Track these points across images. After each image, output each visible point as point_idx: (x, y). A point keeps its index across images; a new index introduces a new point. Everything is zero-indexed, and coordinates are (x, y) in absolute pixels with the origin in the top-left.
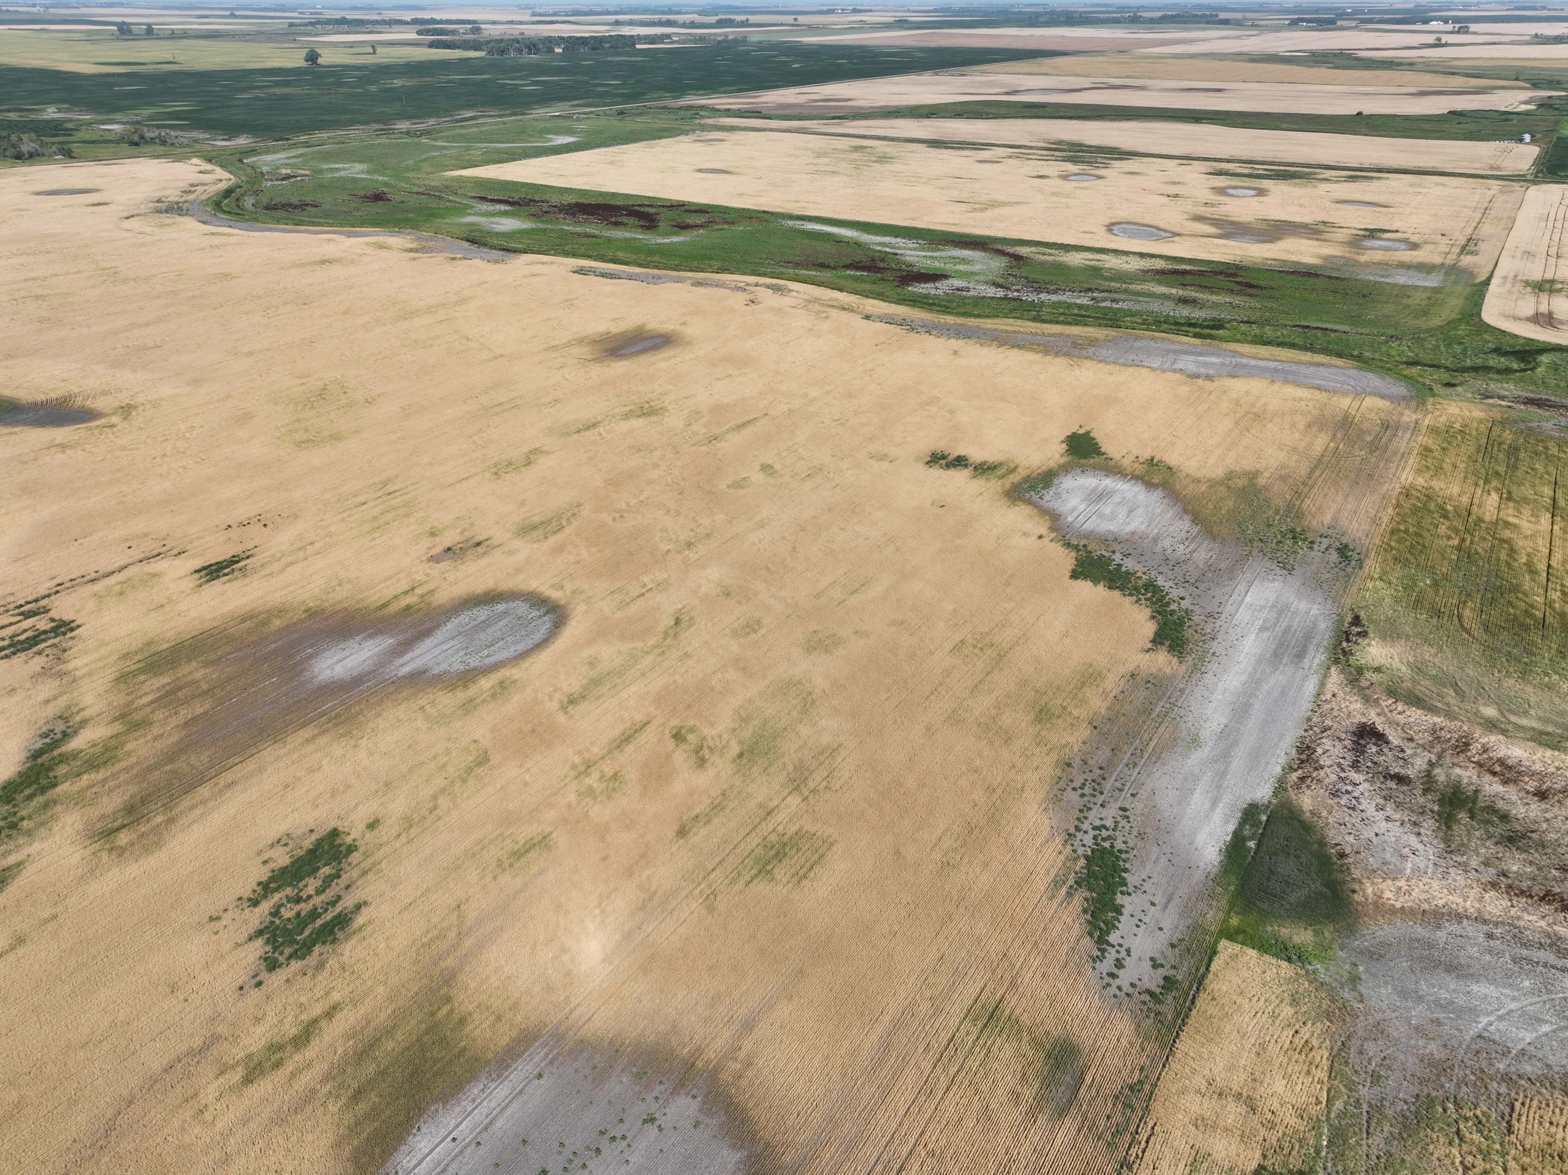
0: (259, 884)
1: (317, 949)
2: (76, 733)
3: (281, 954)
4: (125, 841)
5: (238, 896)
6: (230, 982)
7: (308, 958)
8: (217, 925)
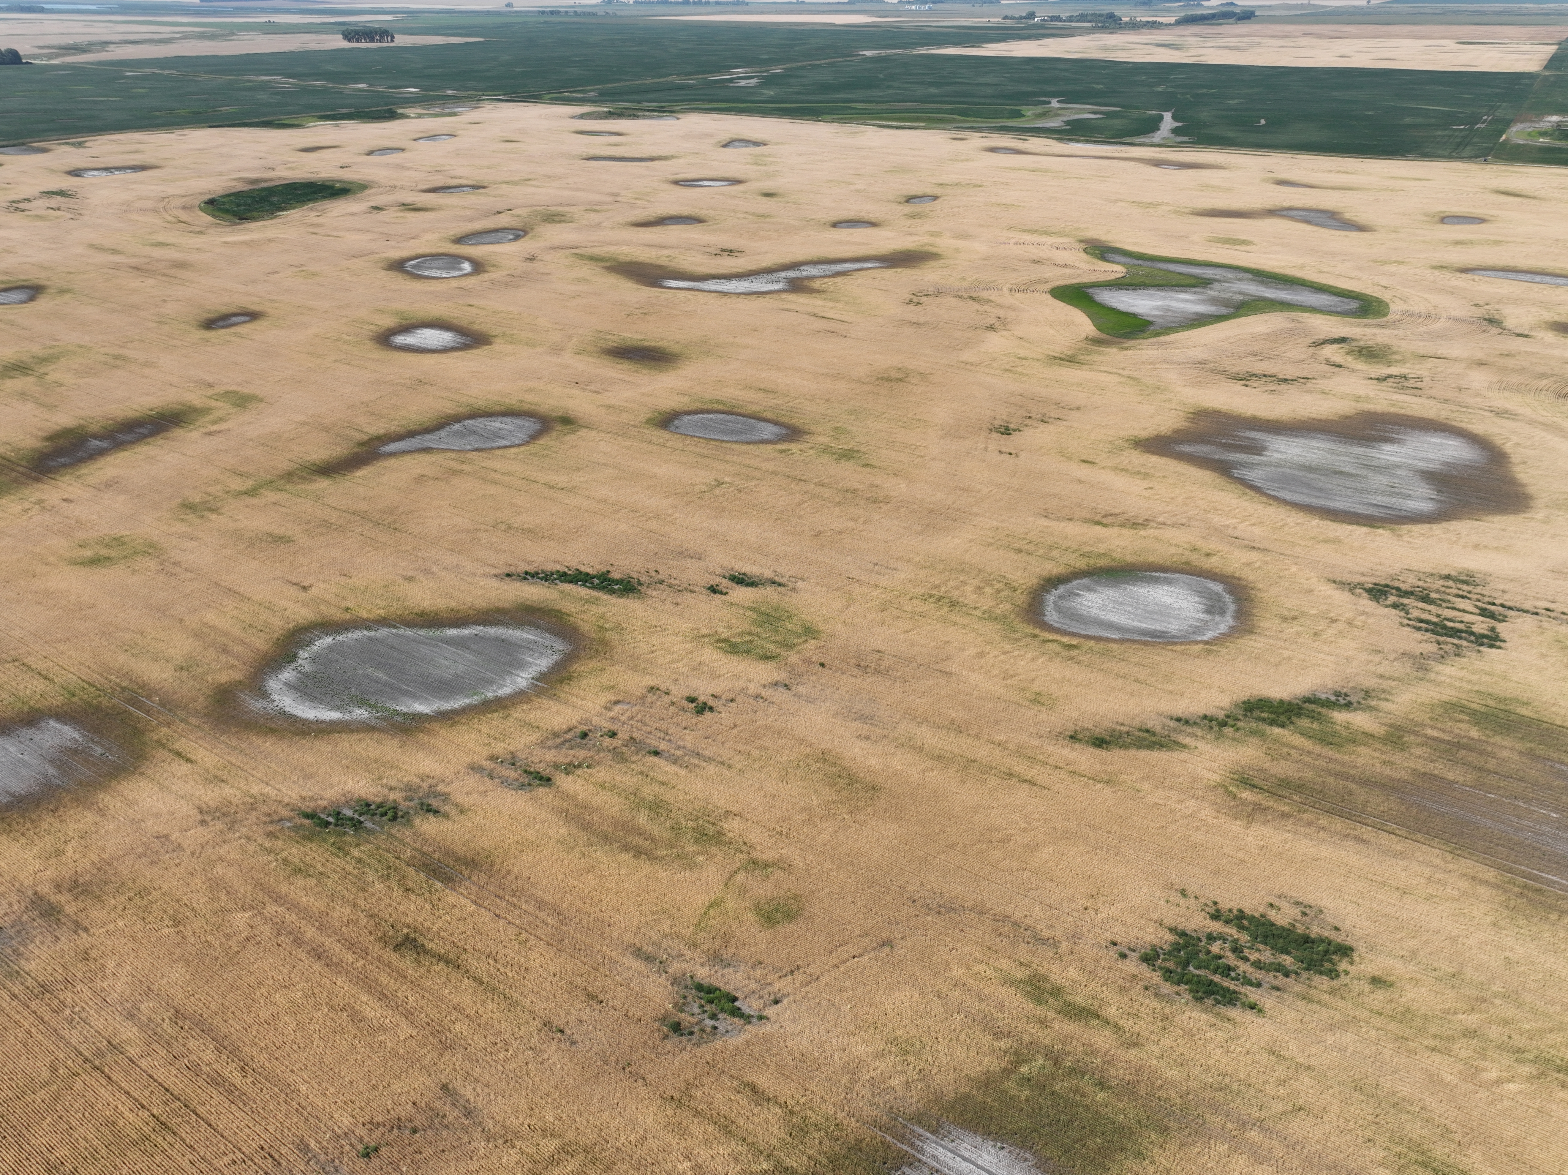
0: (1240, 911)
1: (1182, 987)
2: (1356, 709)
3: (1165, 960)
4: (1244, 795)
5: (1219, 900)
6: (1118, 932)
7: (1168, 984)
8: (1176, 898)
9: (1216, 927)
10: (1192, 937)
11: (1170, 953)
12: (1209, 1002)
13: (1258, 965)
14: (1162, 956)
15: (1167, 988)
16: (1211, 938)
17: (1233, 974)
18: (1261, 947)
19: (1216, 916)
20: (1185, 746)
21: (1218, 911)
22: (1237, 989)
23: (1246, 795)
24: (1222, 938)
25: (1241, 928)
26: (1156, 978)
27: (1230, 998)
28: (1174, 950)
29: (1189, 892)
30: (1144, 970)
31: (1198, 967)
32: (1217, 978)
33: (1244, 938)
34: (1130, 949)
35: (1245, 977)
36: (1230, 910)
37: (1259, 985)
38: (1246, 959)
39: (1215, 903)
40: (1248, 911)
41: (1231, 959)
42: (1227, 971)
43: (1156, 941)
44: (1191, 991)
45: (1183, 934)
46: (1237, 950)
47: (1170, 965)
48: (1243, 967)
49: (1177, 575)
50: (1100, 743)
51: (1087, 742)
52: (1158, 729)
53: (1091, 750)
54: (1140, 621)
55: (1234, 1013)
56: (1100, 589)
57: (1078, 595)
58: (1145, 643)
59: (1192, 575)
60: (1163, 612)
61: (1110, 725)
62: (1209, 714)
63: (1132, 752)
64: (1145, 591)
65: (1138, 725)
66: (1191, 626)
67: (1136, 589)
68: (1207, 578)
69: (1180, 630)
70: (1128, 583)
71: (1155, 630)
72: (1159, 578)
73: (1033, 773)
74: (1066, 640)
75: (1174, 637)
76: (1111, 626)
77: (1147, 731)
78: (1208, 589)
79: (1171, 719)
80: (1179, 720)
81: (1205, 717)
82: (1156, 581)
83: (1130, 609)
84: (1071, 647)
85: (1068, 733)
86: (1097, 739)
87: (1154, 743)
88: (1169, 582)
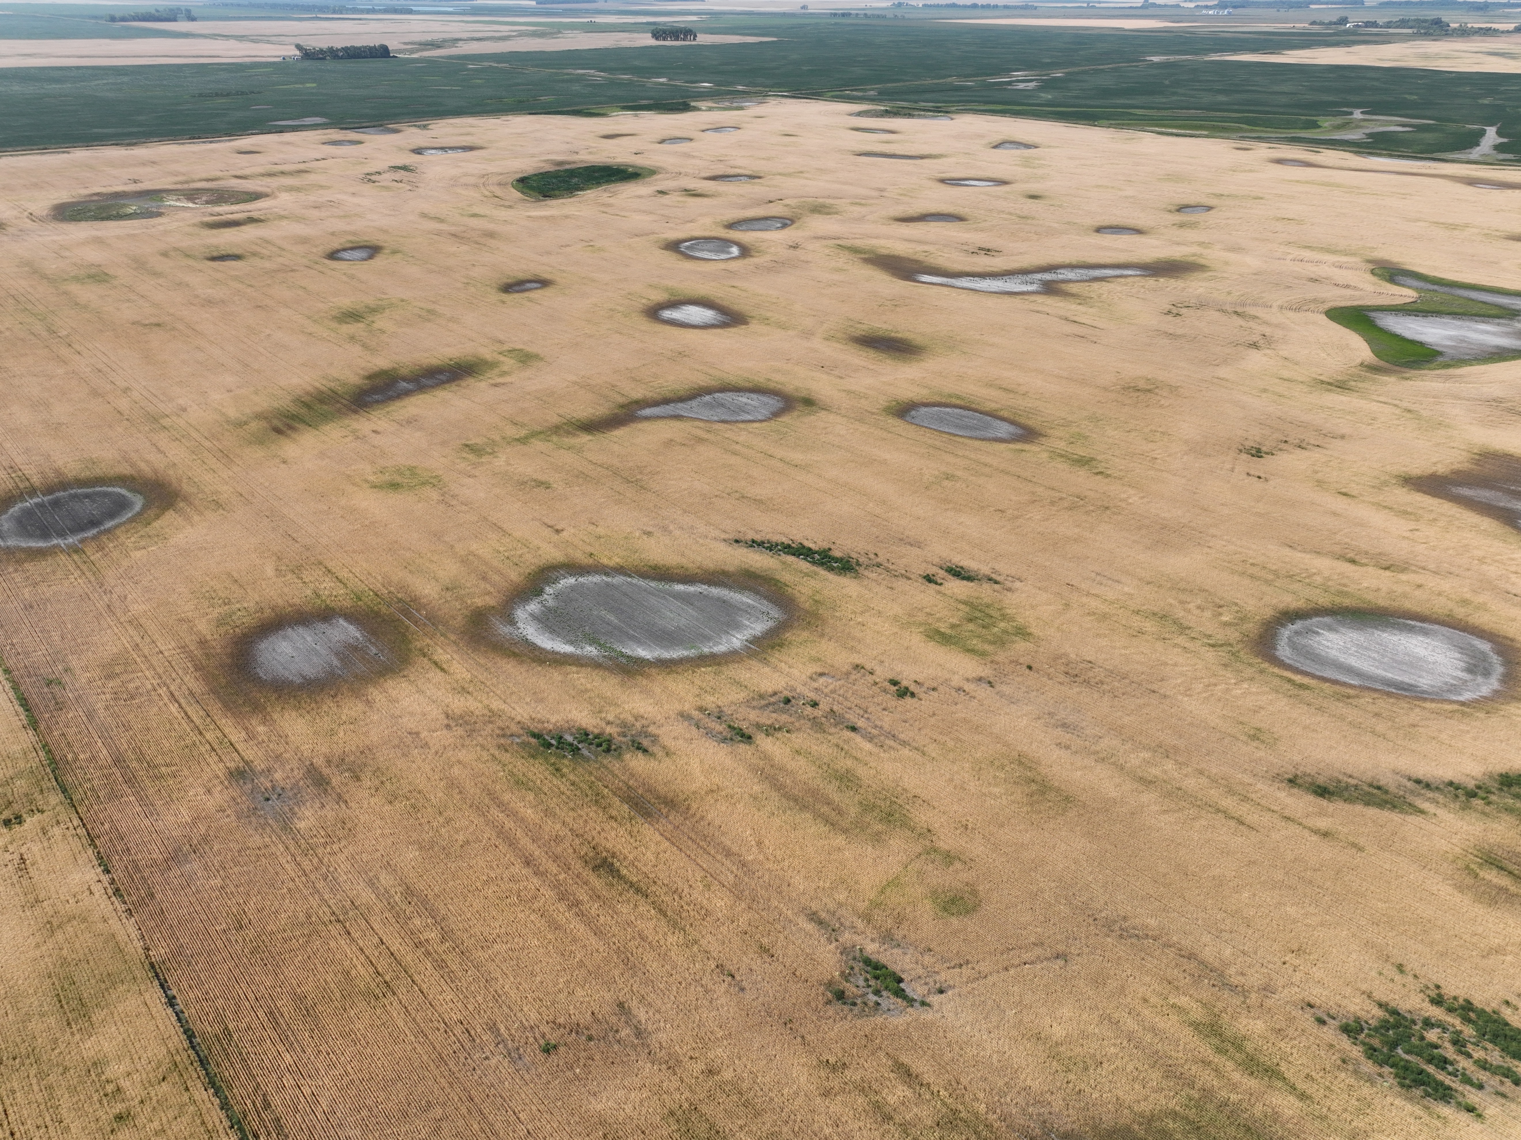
0: (1468, 1002)
1: (1387, 1070)
3: (1369, 1036)
4: (1488, 877)
5: (1442, 984)
6: (1317, 994)
7: (1370, 1062)
8: (1390, 971)
9: (1436, 1013)
10: (1405, 1018)
11: (1376, 1029)
12: (1418, 1092)
13: (1483, 1065)
14: (1366, 1031)
15: (1368, 1067)
16: (1428, 1023)
17: (1450, 1068)
18: (1490, 1046)
19: (1438, 1001)
20: (1422, 812)
21: (1440, 995)
22: (1453, 1085)
23: (1491, 876)
24: (1441, 1026)
25: (1467, 1020)
26: (1356, 1052)
27: (1444, 1094)
28: (1382, 1027)
29: (1408, 968)
30: (1345, 1043)
31: (1408, 1052)
32: (1431, 1069)
33: (1469, 1031)
34: (1329, 1015)
35: (1464, 1074)
36: (1455, 998)
37: (1480, 1087)
38: (1469, 1056)
39: (1438, 987)
40: (1477, 1003)
41: (1449, 1052)
42: (1443, 1063)
43: (1362, 1014)
44: (1397, 1076)
45: (1395, 1012)
46: (1458, 1042)
47: (1376, 1042)
48: (1463, 1063)
49: (1436, 627)
50: (1322, 792)
51: (1308, 789)
52: (1392, 789)
53: (1311, 798)
54: (1385, 670)
55: (1445, 1110)
56: (1343, 630)
57: (1317, 633)
58: (1389, 694)
59: (1454, 628)
60: (1415, 664)
61: (1336, 774)
62: (1456, 781)
63: (1359, 808)
64: (1395, 638)
65: (1369, 780)
66: (1446, 683)
67: (1385, 635)
68: (1472, 633)
69: (1433, 686)
70: (1376, 628)
71: (1402, 682)
72: (1414, 627)
73: (1243, 810)
74: (1298, 678)
75: (1423, 692)
76: (1350, 670)
77: (1379, 788)
78: (1472, 646)
79: (1410, 779)
80: (1418, 782)
81: (1451, 784)
82: (1411, 629)
83: (1376, 655)
84: (1301, 686)
85: (1286, 776)
86: (1319, 787)
87: (1386, 802)
88: (1426, 633)
